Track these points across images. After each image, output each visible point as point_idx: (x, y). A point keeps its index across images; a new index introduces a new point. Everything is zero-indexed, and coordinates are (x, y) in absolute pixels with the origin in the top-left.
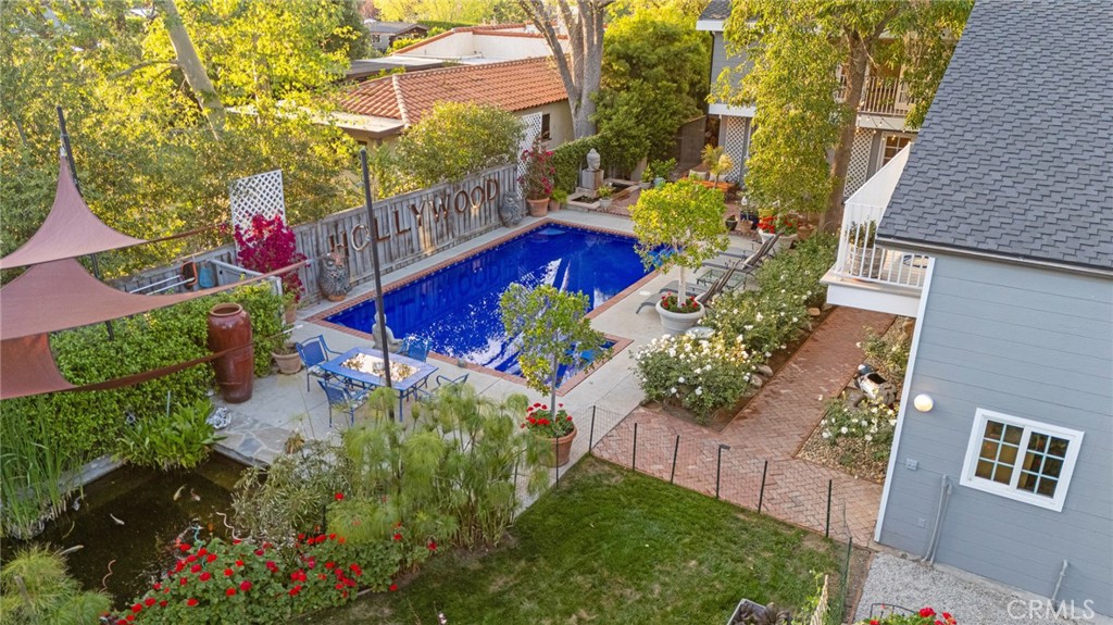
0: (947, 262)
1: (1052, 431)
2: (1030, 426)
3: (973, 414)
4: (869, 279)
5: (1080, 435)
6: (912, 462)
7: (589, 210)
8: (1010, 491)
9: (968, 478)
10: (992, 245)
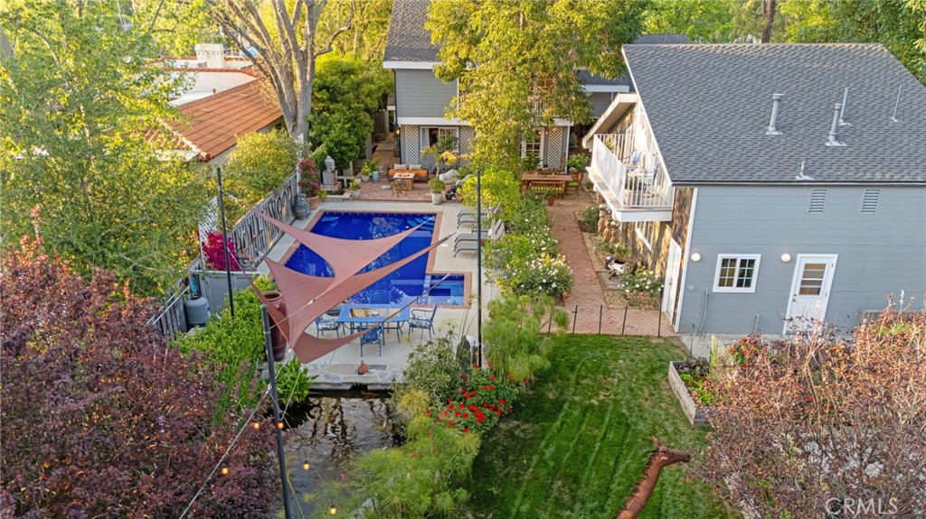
0: (703, 189)
1: (748, 257)
2: (740, 257)
3: (717, 257)
4: (636, 206)
5: (760, 255)
6: (691, 288)
7: (344, 200)
8: (734, 289)
9: (716, 289)
10: (719, 179)
